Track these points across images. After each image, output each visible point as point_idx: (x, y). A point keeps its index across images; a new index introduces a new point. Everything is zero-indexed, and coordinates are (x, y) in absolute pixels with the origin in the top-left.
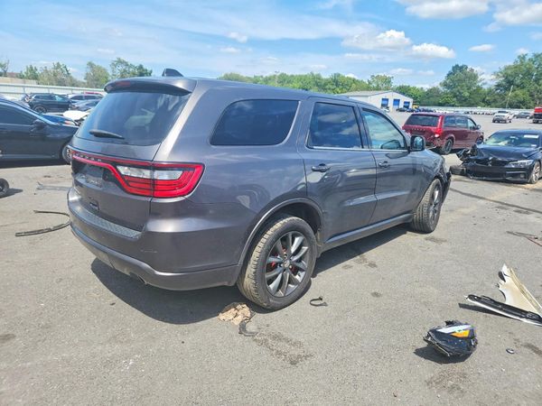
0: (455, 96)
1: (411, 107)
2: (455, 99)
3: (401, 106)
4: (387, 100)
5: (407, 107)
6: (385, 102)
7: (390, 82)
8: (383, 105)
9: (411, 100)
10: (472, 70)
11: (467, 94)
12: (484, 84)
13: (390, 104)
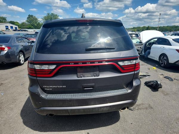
0: (32, 25)
1: (18, 29)
2: (33, 26)
3: (14, 29)
4: (8, 26)
5: (17, 29)
6: (7, 27)
7: (5, 19)
8: (6, 29)
9: (17, 27)
10: (35, 17)
11: (36, 25)
12: (40, 22)
13: (9, 28)
